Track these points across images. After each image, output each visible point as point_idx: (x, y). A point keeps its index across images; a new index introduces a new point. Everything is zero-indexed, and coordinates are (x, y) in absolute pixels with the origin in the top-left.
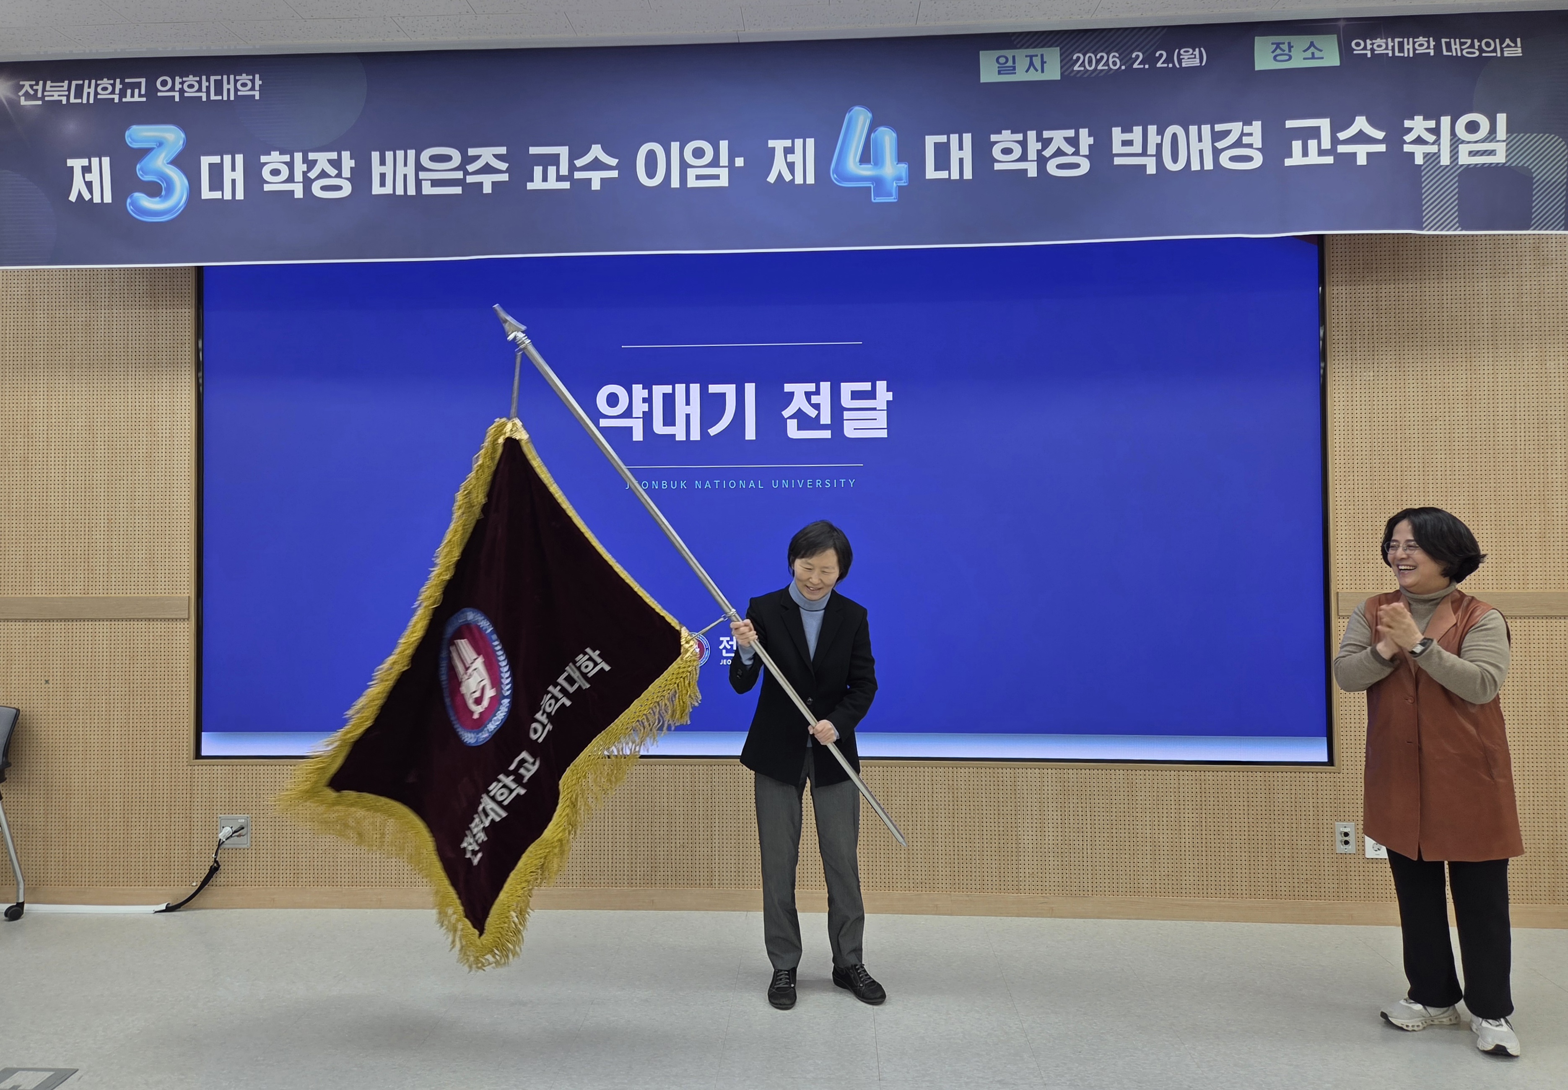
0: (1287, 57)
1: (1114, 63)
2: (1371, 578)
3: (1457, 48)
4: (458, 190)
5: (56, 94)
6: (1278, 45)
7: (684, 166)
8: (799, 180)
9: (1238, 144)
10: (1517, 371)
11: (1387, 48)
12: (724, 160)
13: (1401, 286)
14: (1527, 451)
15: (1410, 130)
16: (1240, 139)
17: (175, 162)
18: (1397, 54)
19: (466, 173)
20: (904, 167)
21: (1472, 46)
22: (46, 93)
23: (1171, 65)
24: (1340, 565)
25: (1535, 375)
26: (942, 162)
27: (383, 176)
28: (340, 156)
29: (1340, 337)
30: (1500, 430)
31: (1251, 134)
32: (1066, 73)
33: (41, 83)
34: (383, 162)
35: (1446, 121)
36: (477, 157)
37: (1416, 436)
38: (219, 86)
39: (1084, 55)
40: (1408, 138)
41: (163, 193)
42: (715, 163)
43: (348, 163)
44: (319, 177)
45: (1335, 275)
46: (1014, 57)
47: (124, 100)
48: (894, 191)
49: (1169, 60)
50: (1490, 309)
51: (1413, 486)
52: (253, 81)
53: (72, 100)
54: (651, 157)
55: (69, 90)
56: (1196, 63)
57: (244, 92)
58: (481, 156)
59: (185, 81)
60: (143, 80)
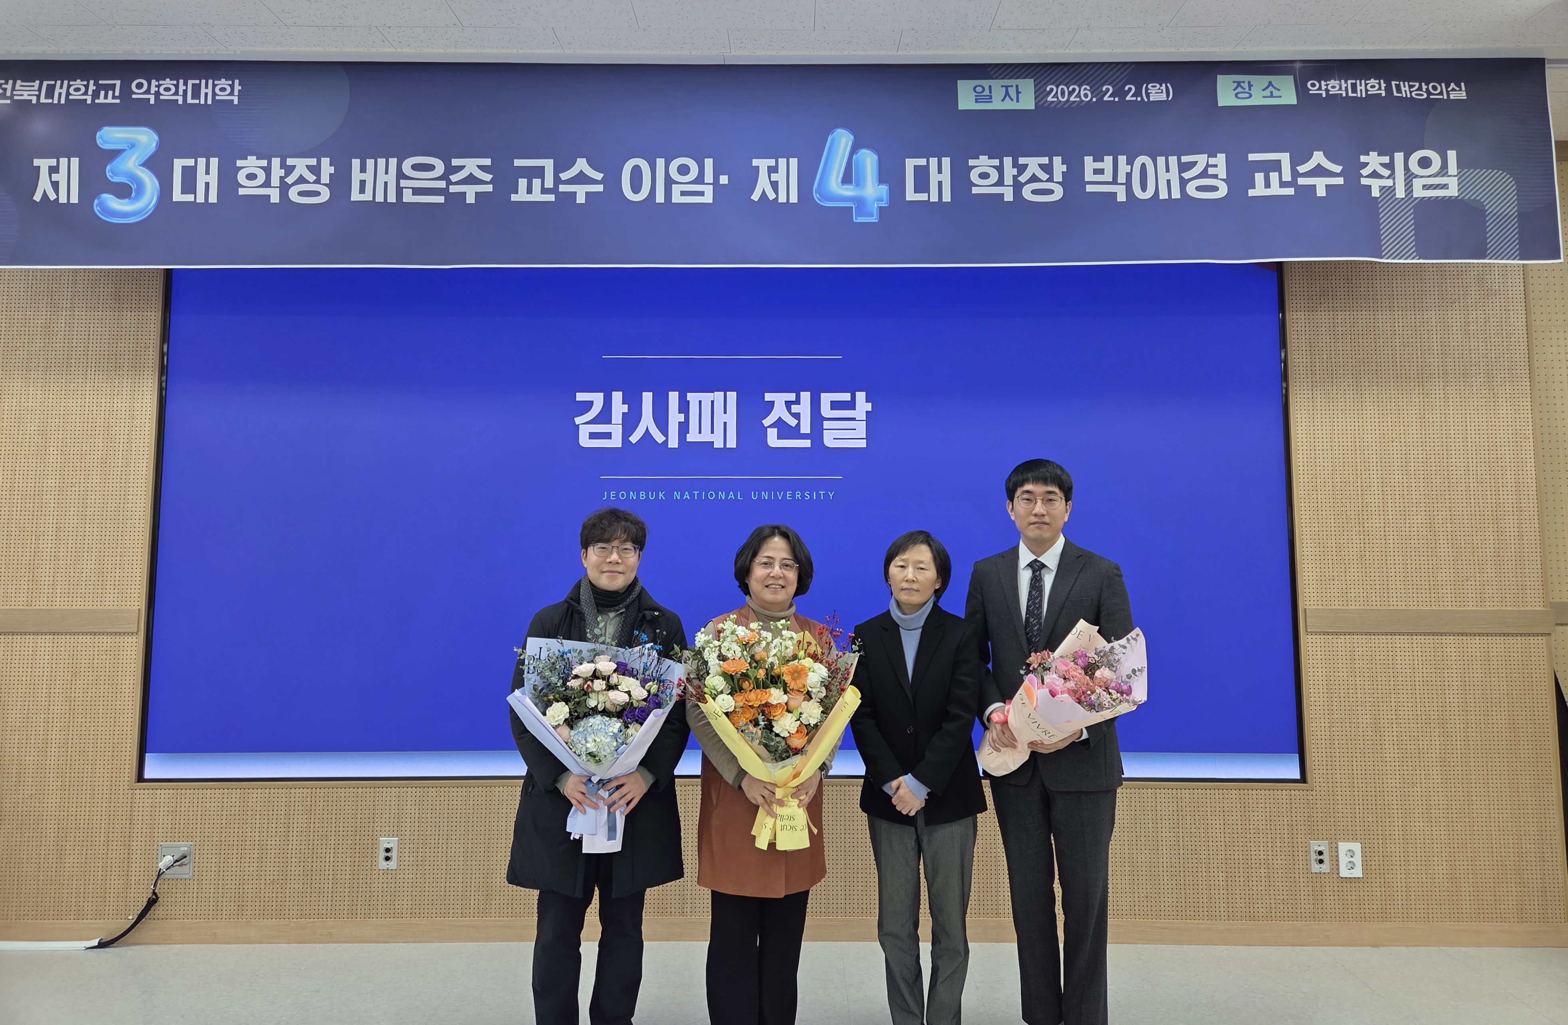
0: (1247, 95)
1: (1086, 96)
2: (1336, 595)
3: (1407, 90)
4: (441, 199)
5: (25, 93)
6: (1239, 84)
7: (669, 182)
8: (782, 199)
9: (1204, 174)
10: (1467, 396)
11: (1340, 89)
12: (709, 177)
13: (1355, 313)
14: (1479, 472)
15: (1366, 164)
16: (1206, 170)
17: (147, 164)
18: (1350, 94)
19: (449, 183)
20: (884, 189)
21: (1420, 89)
22: (15, 93)
23: (1139, 99)
24: (1307, 582)
25: (1483, 400)
26: (922, 184)
27: (363, 183)
28: (319, 162)
29: (1301, 360)
30: (1453, 452)
31: (1216, 166)
32: (1040, 104)
33: (11, 82)
34: (363, 169)
35: (1399, 157)
36: (462, 168)
37: (1374, 456)
38: (196, 90)
39: (1057, 87)
40: (1365, 172)
41: (133, 195)
42: (700, 180)
43: (327, 169)
44: (297, 182)
45: (1294, 301)
46: (990, 87)
47: (97, 101)
48: (875, 212)
49: (1138, 93)
50: (1439, 336)
51: (1373, 505)
52: (232, 86)
53: (42, 101)
54: (636, 172)
55: (40, 90)
56: (1163, 97)
57: (222, 96)
58: (465, 166)
59: (162, 85)
60: (118, 83)
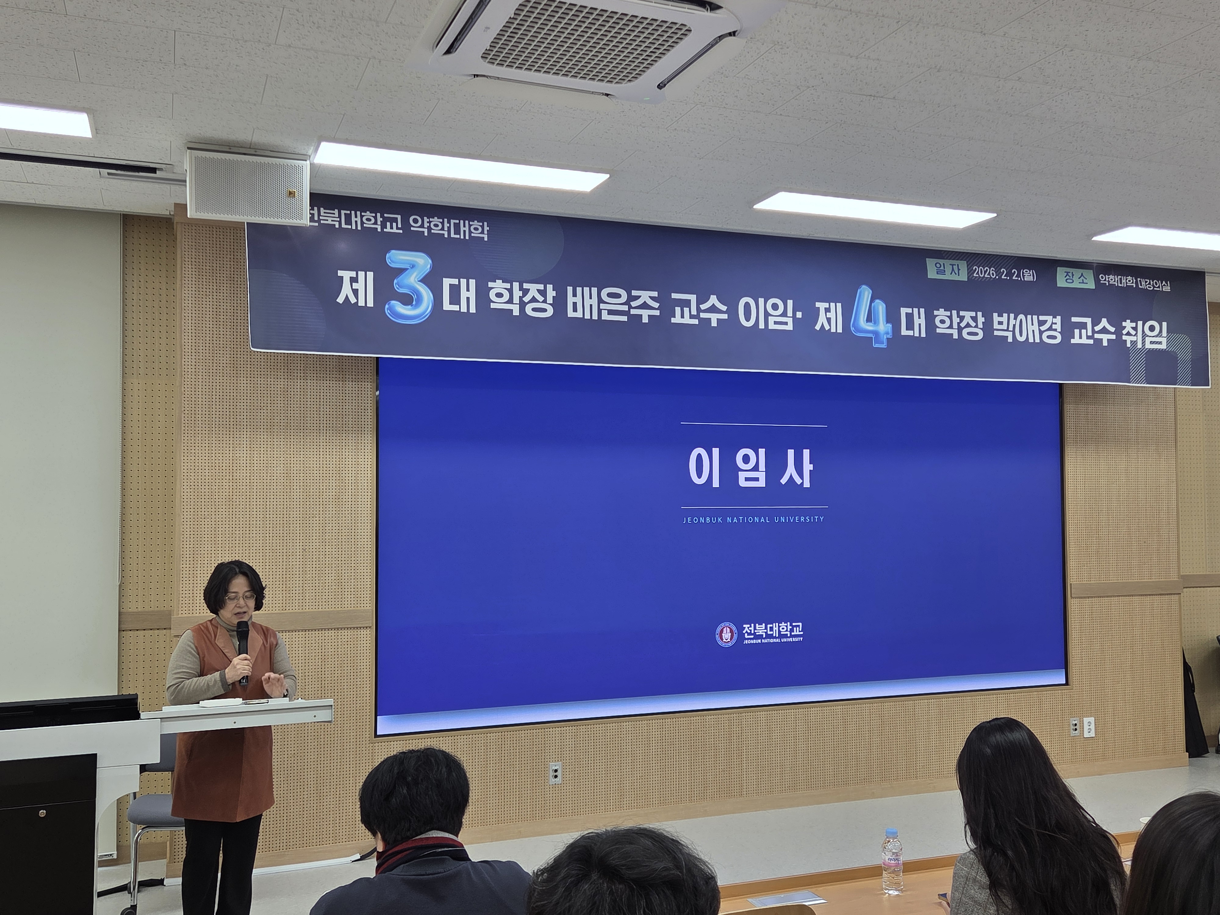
0: (1071, 281)
1: (993, 274)
3: (1144, 284)
4: (624, 318)
5: (327, 219)
6: (1068, 273)
7: (767, 315)
8: (833, 330)
9: (1050, 329)
11: (1115, 281)
12: (790, 313)
15: (1125, 327)
16: (1051, 326)
17: (424, 280)
18: (1119, 285)
19: (630, 307)
20: (890, 326)
21: (1150, 284)
22: (320, 218)
23: (1019, 279)
26: (910, 325)
27: (575, 304)
28: (545, 287)
31: (1056, 324)
32: (970, 277)
33: (317, 209)
34: (575, 295)
35: (1140, 324)
36: (638, 297)
38: (457, 227)
39: (978, 268)
40: (1125, 332)
41: (414, 303)
42: (784, 314)
43: (551, 293)
44: (530, 302)
46: (944, 264)
47: (385, 230)
48: (885, 341)
49: (1018, 275)
52: (483, 227)
53: (344, 226)
54: (747, 307)
55: (340, 217)
56: (1031, 279)
57: (475, 234)
58: (641, 296)
59: (432, 221)
60: (399, 217)
